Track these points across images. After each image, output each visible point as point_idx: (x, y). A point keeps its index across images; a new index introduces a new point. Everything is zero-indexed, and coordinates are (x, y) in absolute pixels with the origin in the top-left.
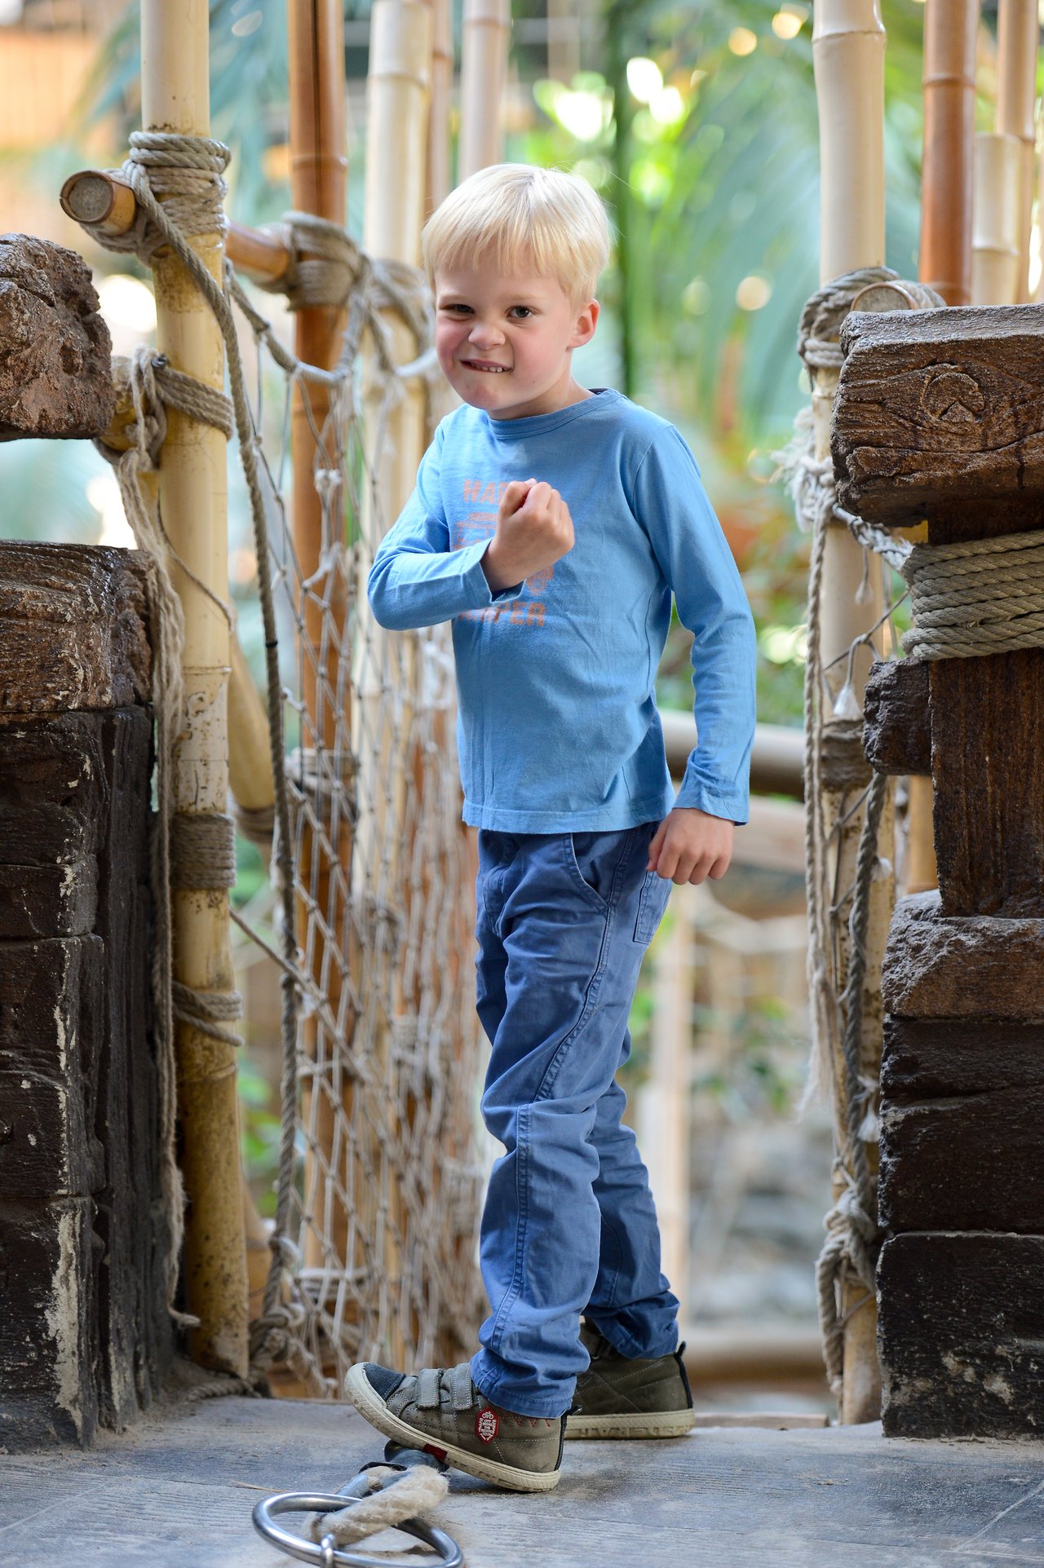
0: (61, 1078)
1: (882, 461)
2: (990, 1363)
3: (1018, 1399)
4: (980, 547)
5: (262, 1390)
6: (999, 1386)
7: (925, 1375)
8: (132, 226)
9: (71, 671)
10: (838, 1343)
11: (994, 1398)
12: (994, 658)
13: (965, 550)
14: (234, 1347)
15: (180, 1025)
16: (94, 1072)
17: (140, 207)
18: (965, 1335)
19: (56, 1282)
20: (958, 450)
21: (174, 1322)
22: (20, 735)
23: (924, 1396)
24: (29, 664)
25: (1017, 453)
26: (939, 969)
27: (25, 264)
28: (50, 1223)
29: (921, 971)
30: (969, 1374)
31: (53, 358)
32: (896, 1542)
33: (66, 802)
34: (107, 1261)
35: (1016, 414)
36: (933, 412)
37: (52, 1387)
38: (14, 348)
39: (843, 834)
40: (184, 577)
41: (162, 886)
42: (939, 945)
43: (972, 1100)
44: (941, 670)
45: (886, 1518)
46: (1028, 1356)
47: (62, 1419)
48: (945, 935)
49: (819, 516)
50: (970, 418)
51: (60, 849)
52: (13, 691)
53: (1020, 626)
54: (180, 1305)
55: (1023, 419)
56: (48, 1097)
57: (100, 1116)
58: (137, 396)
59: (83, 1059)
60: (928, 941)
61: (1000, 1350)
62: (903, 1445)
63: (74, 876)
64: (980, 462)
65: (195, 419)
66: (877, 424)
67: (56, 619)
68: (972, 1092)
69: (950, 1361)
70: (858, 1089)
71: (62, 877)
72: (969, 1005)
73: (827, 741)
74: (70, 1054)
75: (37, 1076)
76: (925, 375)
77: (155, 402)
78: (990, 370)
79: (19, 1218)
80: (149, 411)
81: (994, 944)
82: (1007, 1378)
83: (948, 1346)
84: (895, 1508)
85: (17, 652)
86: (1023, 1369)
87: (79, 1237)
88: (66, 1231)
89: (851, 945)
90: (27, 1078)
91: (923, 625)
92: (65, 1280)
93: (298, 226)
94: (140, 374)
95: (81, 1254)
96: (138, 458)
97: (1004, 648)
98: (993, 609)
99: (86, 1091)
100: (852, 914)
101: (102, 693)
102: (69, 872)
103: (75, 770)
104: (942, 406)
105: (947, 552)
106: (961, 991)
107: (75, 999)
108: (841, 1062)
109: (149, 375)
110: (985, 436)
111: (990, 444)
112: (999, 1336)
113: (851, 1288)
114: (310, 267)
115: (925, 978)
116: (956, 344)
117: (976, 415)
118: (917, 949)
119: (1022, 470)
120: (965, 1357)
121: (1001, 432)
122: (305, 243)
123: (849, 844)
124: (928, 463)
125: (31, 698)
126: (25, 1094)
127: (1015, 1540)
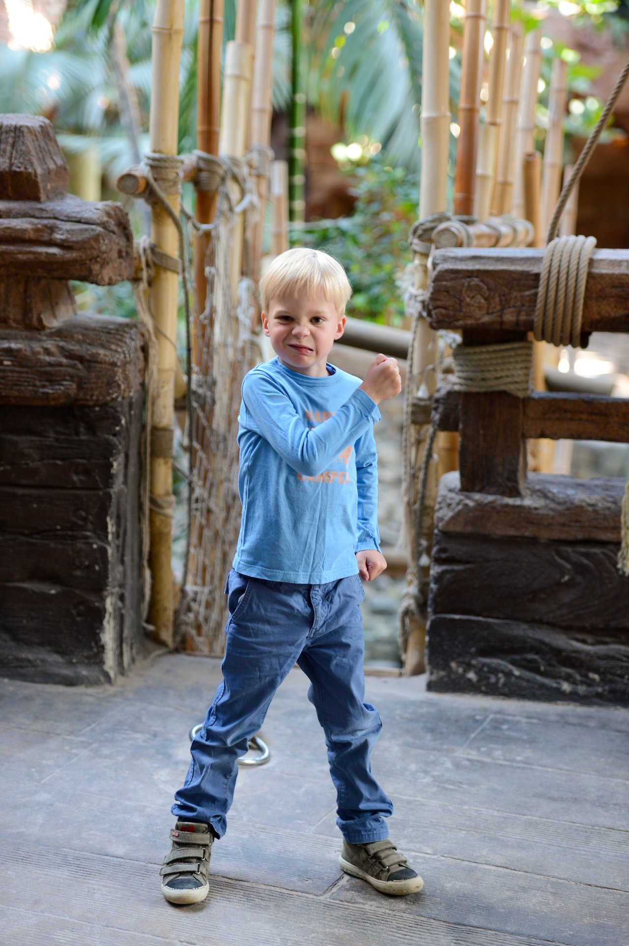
0: (109, 544)
1: (447, 316)
2: (468, 667)
3: (479, 681)
4: (484, 349)
5: (176, 651)
6: (471, 675)
7: (443, 669)
8: (144, 192)
9: (119, 386)
10: (406, 642)
11: (470, 680)
12: (486, 394)
13: (477, 350)
14: (166, 635)
15: (151, 511)
16: (121, 539)
17: (148, 184)
18: (459, 655)
19: (105, 622)
20: (478, 313)
21: (144, 629)
22: (97, 409)
23: (443, 677)
24: (103, 383)
25: (501, 316)
26: (458, 514)
27: (105, 219)
28: (103, 600)
29: (450, 514)
30: (460, 670)
31: (114, 255)
32: (434, 749)
33: (115, 435)
34: (123, 611)
35: (501, 301)
36: (468, 297)
37: (102, 662)
38: (100, 254)
39: (419, 442)
40: (159, 332)
41: (146, 458)
42: (458, 504)
43: (468, 566)
44: (466, 396)
45: (429, 737)
46: (484, 665)
47: (107, 675)
48: (461, 501)
49: (416, 315)
50: (482, 301)
51: (112, 455)
52: (96, 393)
53: (497, 382)
54: (148, 621)
55: (504, 303)
56: (104, 551)
57: (123, 556)
58: (143, 260)
59: (117, 535)
60: (454, 502)
61: (474, 662)
62: (434, 696)
63: (117, 466)
64: (486, 319)
65: (166, 269)
66: (445, 301)
67: (114, 364)
68: (468, 562)
69: (453, 665)
70: (419, 545)
71: (112, 466)
72: (469, 529)
73: (414, 405)
74: (113, 533)
75: (100, 543)
76: (466, 282)
77: (151, 263)
78: (491, 282)
79: (92, 598)
80: (148, 265)
81: (480, 506)
82: (476, 673)
83: (453, 659)
84: (432, 730)
85: (98, 377)
86: (481, 670)
87: (114, 605)
88: (110, 604)
89: (419, 486)
90: (96, 544)
91: (459, 377)
92: (109, 622)
93: (200, 158)
94: (145, 250)
95: (114, 610)
96: (143, 285)
97: (491, 390)
98: (487, 375)
99: (118, 547)
100: (421, 475)
101: (130, 391)
102: (115, 464)
103: (118, 423)
104: (471, 295)
105: (471, 350)
106: (466, 523)
107: (115, 513)
108: (413, 532)
109: (149, 252)
110: (488, 309)
111: (490, 311)
112: (474, 656)
113: (412, 621)
114: (204, 175)
115: (453, 518)
116: (479, 271)
117: (486, 299)
118: (449, 505)
119: (502, 323)
120: (460, 664)
121: (495, 307)
122: (202, 165)
123: (421, 447)
124: (465, 317)
125: (103, 396)
126: (94, 550)
127: (478, 749)
